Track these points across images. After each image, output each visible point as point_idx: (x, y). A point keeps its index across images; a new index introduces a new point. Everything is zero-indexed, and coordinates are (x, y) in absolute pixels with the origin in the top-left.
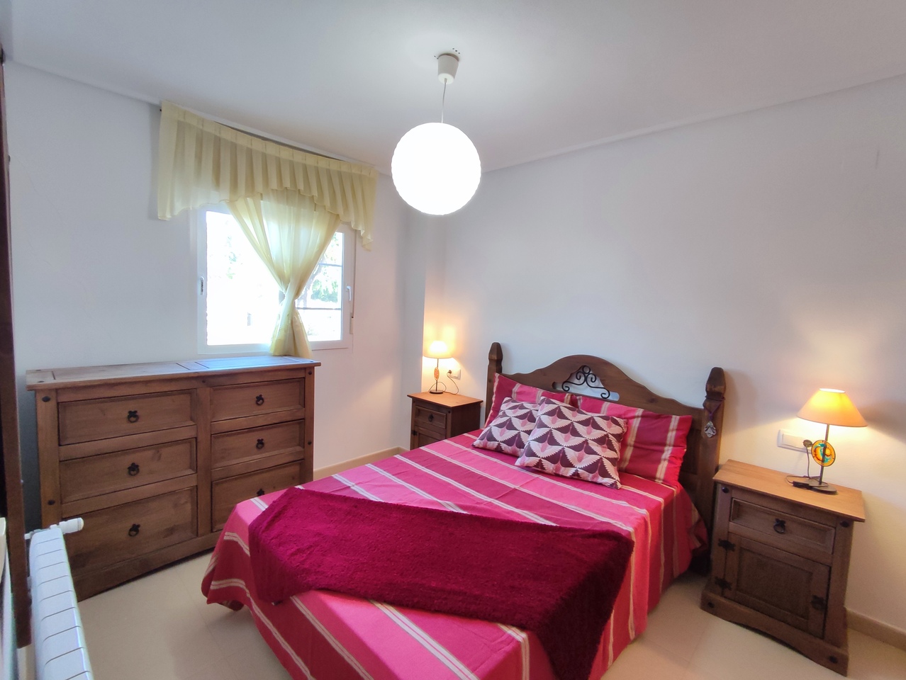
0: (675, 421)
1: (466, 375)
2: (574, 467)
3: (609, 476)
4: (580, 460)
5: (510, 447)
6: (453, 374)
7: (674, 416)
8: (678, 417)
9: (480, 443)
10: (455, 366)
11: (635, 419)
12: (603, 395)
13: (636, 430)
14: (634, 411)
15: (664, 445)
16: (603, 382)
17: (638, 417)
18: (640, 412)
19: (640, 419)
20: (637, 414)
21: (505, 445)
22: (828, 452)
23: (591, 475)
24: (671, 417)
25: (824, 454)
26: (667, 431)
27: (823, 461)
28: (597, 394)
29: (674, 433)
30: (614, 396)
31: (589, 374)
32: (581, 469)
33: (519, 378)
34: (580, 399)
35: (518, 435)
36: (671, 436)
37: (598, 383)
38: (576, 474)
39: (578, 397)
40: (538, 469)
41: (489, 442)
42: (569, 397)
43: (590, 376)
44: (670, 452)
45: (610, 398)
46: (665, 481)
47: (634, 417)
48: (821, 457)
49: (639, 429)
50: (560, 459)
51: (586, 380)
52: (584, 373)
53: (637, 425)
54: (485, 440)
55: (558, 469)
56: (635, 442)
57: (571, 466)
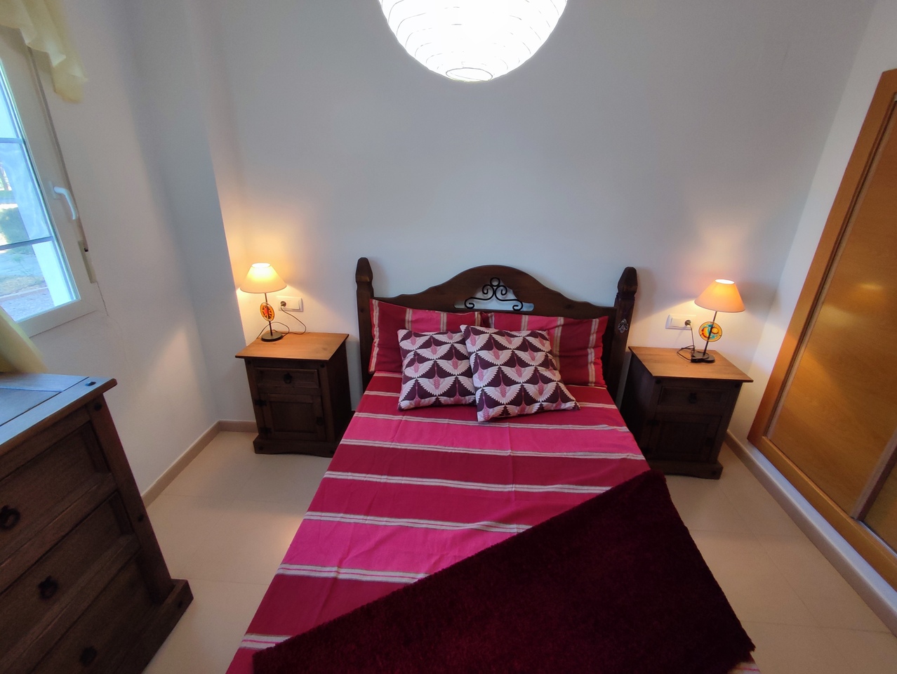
0: (595, 323)
1: (312, 305)
2: (537, 402)
3: (568, 400)
4: (541, 392)
5: (452, 399)
6: (289, 306)
7: (594, 320)
8: (597, 320)
9: (411, 404)
10: (291, 295)
11: (557, 329)
12: (515, 308)
13: (559, 340)
14: (556, 321)
15: (586, 348)
16: (515, 293)
17: (558, 326)
18: (561, 321)
19: (560, 328)
20: (559, 323)
21: (445, 398)
22: (715, 330)
23: (554, 405)
24: (592, 321)
25: (711, 332)
26: (589, 334)
27: (709, 338)
28: (508, 306)
29: (595, 335)
30: (528, 307)
31: (498, 286)
32: (545, 401)
33: (405, 301)
34: (491, 316)
35: (457, 381)
36: (593, 338)
37: (511, 296)
38: (541, 409)
39: (489, 315)
40: (505, 417)
41: (423, 400)
42: (479, 316)
43: (502, 288)
44: (593, 354)
45: (524, 309)
46: (597, 383)
47: (555, 327)
48: (708, 335)
49: (562, 337)
50: (523, 398)
51: (494, 293)
52: (492, 286)
53: (559, 334)
54: (417, 398)
55: (523, 409)
56: (560, 352)
57: (535, 401)
